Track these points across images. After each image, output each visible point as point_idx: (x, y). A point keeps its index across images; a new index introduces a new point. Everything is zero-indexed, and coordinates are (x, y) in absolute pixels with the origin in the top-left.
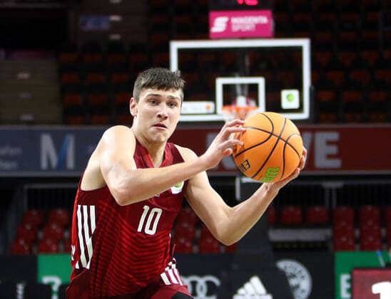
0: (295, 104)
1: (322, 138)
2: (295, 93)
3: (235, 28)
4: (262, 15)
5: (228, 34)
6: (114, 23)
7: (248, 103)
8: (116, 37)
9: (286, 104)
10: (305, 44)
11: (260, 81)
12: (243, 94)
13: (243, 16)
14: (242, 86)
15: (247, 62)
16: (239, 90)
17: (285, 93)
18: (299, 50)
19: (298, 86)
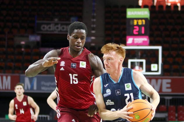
0: (156, 69)
1: (165, 81)
2: (156, 65)
3: (135, 42)
4: (145, 37)
5: (133, 44)
6: (92, 40)
7: (139, 68)
8: (93, 45)
9: (152, 69)
10: (160, 48)
11: (144, 61)
12: (138, 65)
13: (138, 38)
14: (138, 62)
15: (139, 54)
16: (136, 64)
17: (152, 65)
18: (158, 50)
19: (157, 62)
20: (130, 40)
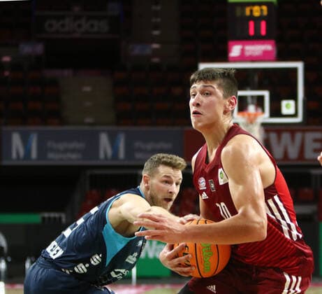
0: (291, 111)
2: (292, 103)
3: (247, 54)
4: (268, 44)
5: (242, 58)
6: (155, 50)
7: (256, 109)
8: (156, 60)
9: (285, 111)
10: (299, 65)
11: (266, 94)
12: (252, 103)
13: (253, 44)
14: (252, 97)
15: (256, 79)
16: (249, 100)
17: (284, 103)
18: (295, 70)
19: (294, 97)
20: (236, 50)
